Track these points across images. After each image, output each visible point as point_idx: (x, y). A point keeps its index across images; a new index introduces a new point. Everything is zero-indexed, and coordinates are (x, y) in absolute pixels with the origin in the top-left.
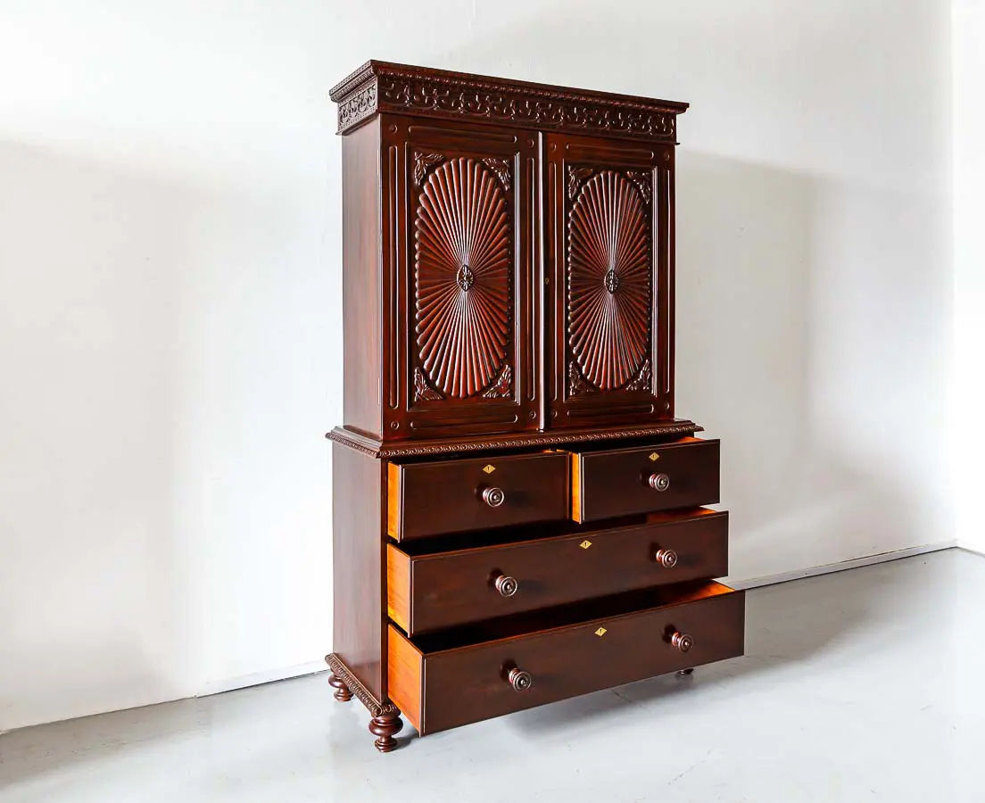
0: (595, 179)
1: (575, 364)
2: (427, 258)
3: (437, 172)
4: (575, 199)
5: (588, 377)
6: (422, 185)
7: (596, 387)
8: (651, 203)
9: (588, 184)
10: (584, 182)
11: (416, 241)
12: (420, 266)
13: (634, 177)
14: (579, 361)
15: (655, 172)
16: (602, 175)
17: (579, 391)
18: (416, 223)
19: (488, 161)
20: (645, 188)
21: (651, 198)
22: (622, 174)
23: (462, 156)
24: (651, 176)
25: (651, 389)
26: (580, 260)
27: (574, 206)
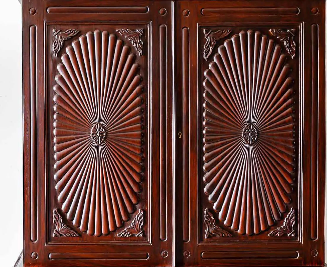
0: (233, 39)
1: (211, 210)
2: (65, 118)
3: (73, 44)
4: (210, 59)
5: (225, 222)
6: (59, 55)
7: (233, 233)
8: (297, 57)
9: (225, 44)
10: (220, 43)
11: (54, 103)
12: (58, 123)
13: (277, 34)
14: (214, 207)
15: (301, 28)
16: (240, 35)
17: (214, 235)
18: (55, 88)
19: (121, 31)
20: (290, 43)
21: (297, 52)
22: (263, 31)
23: (96, 29)
24: (297, 32)
25: (296, 235)
26: (216, 115)
27: (210, 66)
